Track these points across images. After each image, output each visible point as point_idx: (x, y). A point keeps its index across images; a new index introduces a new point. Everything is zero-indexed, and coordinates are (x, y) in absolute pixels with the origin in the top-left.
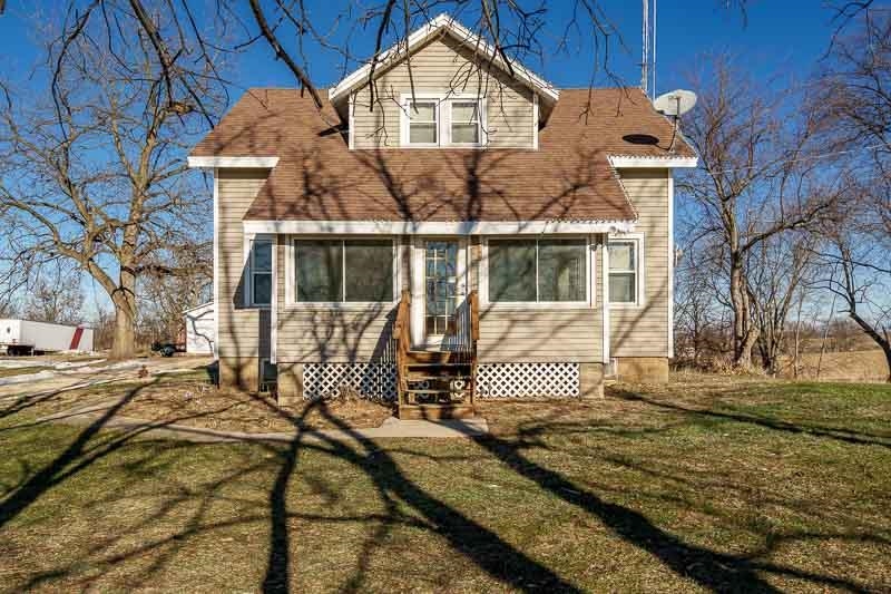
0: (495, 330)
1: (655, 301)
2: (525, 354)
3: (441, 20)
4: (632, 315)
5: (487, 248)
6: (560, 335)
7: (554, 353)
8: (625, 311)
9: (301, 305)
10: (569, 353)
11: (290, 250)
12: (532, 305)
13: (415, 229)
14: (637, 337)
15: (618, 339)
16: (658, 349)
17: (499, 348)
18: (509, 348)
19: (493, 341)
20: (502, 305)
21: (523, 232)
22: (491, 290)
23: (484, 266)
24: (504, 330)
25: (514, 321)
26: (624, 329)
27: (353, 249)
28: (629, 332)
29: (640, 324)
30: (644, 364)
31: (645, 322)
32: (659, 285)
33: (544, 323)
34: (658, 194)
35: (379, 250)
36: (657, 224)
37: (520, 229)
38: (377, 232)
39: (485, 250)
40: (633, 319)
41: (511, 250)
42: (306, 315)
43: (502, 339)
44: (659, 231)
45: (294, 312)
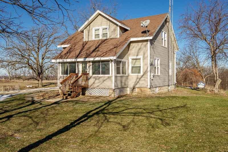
0: (92, 81)
1: (145, 73)
2: (98, 86)
3: (98, 11)
4: (139, 77)
5: (91, 63)
6: (104, 82)
7: (103, 86)
8: (138, 76)
9: (62, 75)
10: (106, 86)
11: (61, 65)
12: (99, 76)
13: (76, 60)
14: (141, 82)
15: (136, 83)
16: (146, 86)
17: (93, 85)
18: (95, 85)
19: (92, 83)
20: (94, 75)
21: (95, 60)
22: (92, 72)
23: (91, 67)
24: (94, 81)
25: (96, 79)
26: (138, 80)
27: (70, 64)
28: (139, 81)
29: (141, 79)
30: (143, 89)
31: (142, 79)
32: (146, 69)
33: (101, 79)
34: (145, 46)
35: (74, 64)
36: (145, 54)
37: (94, 59)
38: (71, 61)
39: (91, 64)
40: (140, 78)
41: (96, 63)
42: (62, 77)
43: (94, 83)
44: (146, 55)
45: (61, 77)
